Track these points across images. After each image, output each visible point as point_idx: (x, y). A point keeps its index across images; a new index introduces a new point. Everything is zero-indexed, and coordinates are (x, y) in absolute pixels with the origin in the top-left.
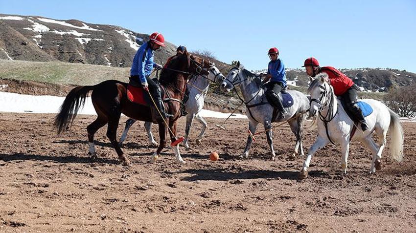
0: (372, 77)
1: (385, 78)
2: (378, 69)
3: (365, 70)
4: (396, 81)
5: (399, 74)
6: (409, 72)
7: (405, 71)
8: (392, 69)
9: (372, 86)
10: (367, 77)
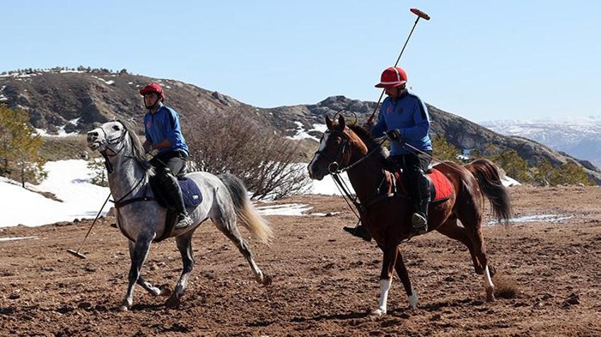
0: (43, 92)
1: (77, 94)
2: (58, 70)
3: (23, 75)
4: (105, 99)
5: (110, 82)
6: (135, 74)
7: (124, 71)
8: (92, 68)
9: (46, 118)
10: (30, 93)
